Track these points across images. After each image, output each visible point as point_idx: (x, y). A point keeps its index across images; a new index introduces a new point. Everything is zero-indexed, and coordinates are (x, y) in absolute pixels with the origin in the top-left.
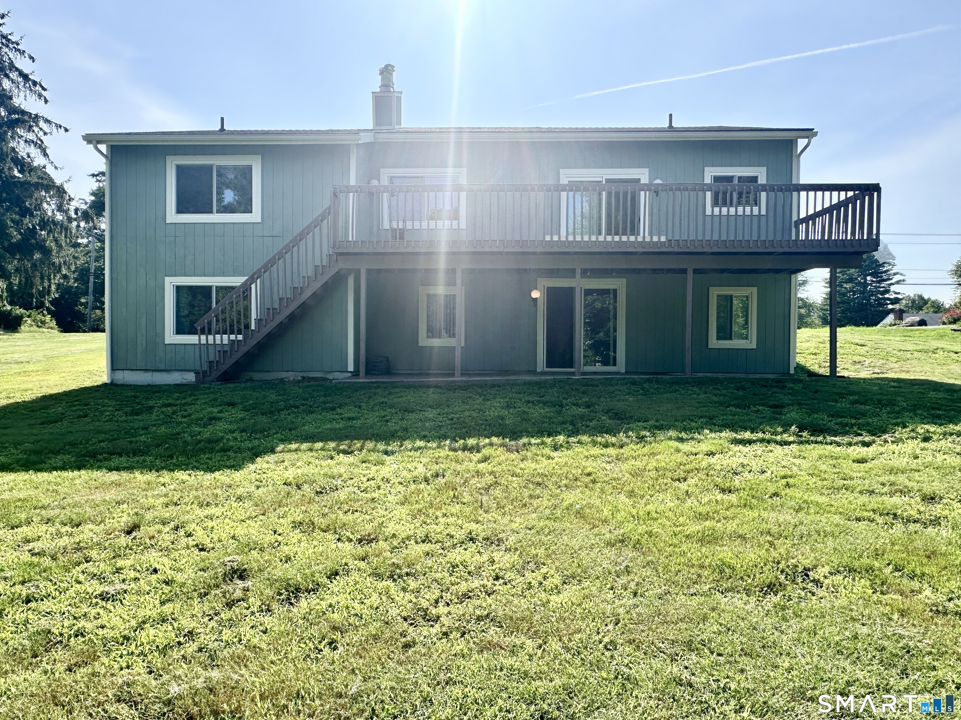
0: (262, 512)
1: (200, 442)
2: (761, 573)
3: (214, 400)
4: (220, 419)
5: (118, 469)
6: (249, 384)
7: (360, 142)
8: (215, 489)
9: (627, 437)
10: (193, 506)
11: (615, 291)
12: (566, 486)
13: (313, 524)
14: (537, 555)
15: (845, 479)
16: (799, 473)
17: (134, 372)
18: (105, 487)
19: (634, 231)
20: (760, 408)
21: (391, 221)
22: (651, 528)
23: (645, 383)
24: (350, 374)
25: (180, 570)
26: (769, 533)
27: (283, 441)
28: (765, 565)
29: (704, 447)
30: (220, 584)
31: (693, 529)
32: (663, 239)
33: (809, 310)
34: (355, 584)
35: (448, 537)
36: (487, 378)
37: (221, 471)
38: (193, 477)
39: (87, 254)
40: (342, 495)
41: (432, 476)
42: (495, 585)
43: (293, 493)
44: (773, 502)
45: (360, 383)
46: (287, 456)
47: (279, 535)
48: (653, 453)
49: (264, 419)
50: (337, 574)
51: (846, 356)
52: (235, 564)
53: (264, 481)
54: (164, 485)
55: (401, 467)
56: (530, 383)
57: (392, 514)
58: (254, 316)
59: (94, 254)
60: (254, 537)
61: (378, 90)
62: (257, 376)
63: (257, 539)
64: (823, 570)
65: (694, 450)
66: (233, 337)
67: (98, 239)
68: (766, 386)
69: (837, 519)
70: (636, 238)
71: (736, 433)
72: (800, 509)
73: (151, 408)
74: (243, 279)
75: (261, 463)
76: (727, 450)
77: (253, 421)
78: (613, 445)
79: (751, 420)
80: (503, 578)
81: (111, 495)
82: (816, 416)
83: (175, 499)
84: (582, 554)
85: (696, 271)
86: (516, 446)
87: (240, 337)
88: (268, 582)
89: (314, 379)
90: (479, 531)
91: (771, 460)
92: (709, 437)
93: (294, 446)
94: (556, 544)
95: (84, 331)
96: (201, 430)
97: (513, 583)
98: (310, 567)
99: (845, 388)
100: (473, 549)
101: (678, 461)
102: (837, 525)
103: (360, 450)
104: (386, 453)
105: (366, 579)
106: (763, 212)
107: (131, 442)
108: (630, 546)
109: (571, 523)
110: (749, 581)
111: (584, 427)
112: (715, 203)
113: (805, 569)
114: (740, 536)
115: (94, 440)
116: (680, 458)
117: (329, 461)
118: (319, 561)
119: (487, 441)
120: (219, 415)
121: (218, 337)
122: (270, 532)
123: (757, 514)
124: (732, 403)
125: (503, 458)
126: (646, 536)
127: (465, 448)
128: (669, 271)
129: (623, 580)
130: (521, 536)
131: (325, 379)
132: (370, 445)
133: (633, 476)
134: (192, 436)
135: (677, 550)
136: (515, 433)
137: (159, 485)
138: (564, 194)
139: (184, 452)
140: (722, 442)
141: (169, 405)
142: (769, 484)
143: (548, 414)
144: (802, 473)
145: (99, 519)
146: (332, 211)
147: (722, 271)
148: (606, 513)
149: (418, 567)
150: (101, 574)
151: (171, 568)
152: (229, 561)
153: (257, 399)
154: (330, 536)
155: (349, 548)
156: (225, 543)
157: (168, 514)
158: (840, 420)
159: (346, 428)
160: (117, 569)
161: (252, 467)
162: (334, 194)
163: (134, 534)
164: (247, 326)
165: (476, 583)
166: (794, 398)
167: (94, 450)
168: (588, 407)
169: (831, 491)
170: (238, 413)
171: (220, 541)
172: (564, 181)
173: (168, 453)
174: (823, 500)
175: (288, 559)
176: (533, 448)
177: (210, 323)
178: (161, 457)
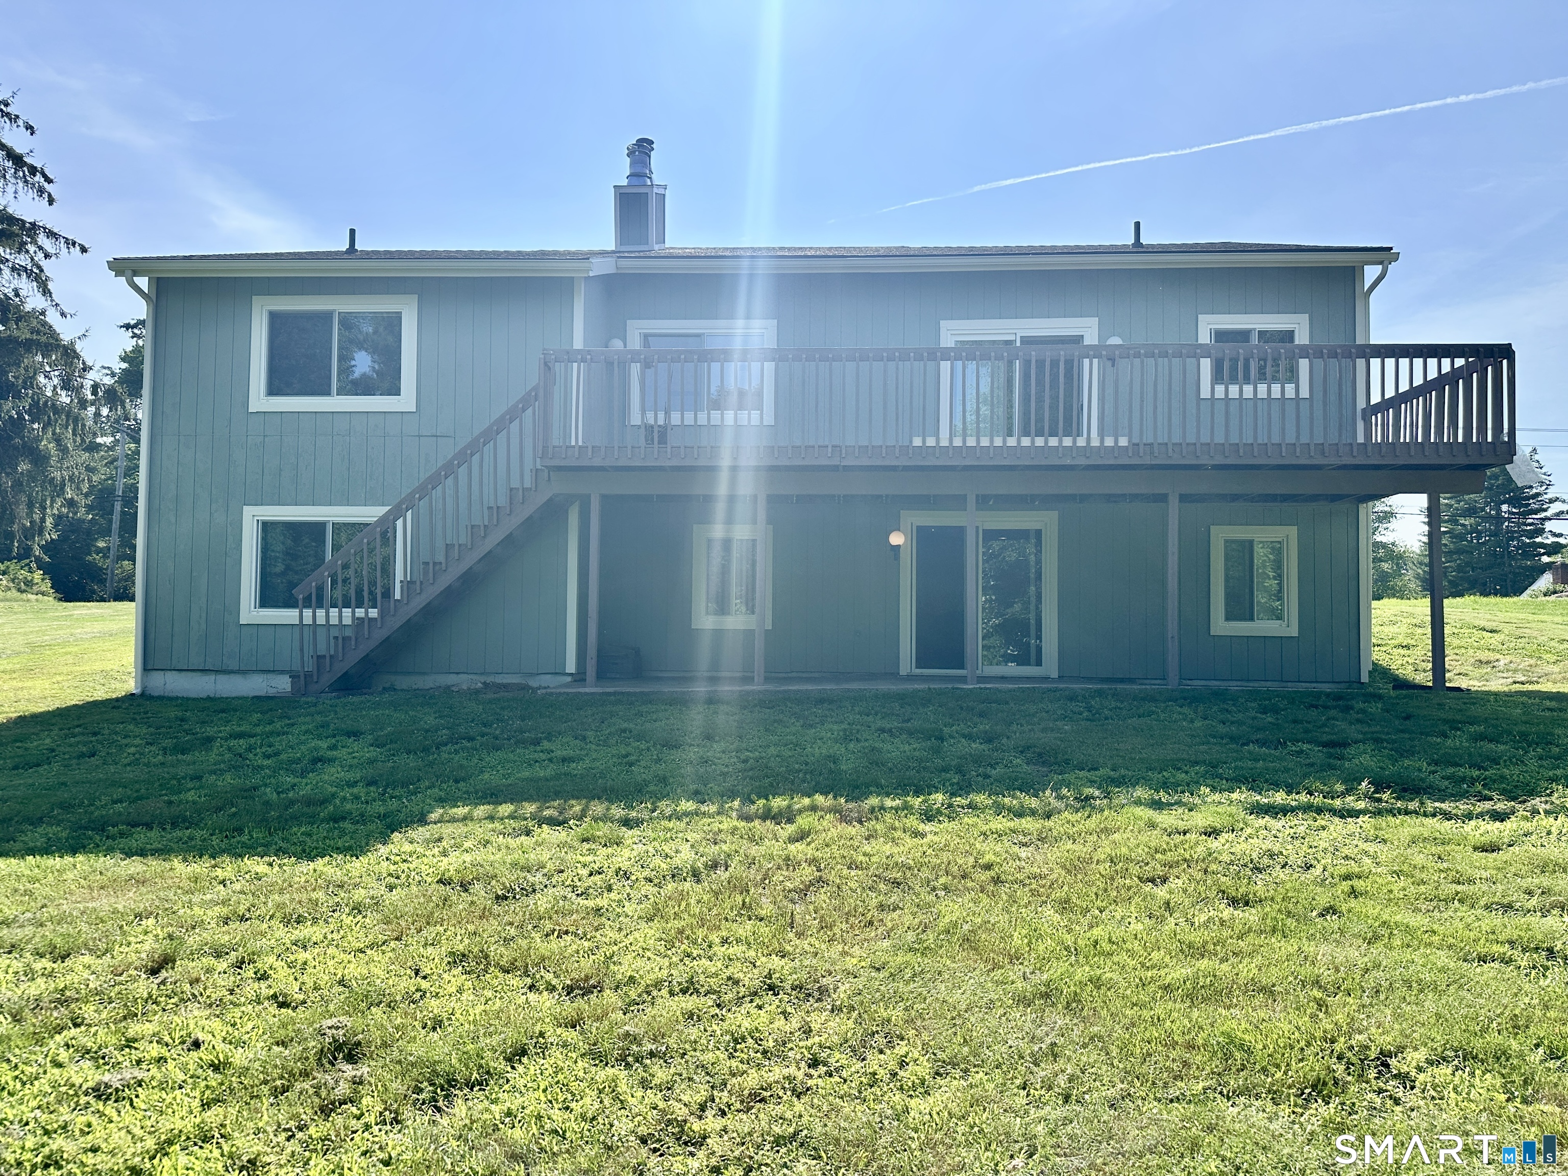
0: (395, 934)
1: (292, 802)
2: (1301, 1060)
3: (323, 727)
4: (331, 761)
5: (142, 853)
6: (386, 697)
7: (591, 274)
8: (314, 890)
9: (1060, 798)
10: (273, 922)
11: (1039, 533)
12: (945, 888)
13: (486, 957)
14: (889, 1021)
15: (1459, 883)
16: (1374, 870)
17: (183, 674)
18: (115, 885)
19: (1072, 426)
20: (1305, 747)
21: (643, 411)
22: (1098, 972)
23: (1093, 698)
24: (569, 679)
25: (240, 1043)
26: (1317, 983)
27: (442, 801)
28: (1309, 1044)
29: (1201, 819)
30: (312, 1069)
31: (1176, 975)
32: (1123, 442)
33: (1397, 564)
34: (556, 1073)
35: (730, 983)
36: (810, 687)
37: (327, 858)
38: (276, 868)
39: (111, 462)
40: (542, 902)
41: (706, 866)
42: (811, 1076)
43: (454, 898)
44: (1325, 924)
45: (586, 694)
46: (447, 830)
47: (425, 978)
48: (1106, 828)
49: (412, 762)
50: (524, 1052)
51: (1463, 651)
52: (341, 1032)
53: (403, 876)
54: (223, 882)
55: (651, 849)
56: (887, 697)
57: (631, 938)
58: (399, 576)
59: (122, 464)
60: (378, 982)
61: (625, 182)
62: (404, 682)
63: (384, 986)
64: (1416, 1055)
65: (1182, 825)
66: (360, 612)
67: (132, 437)
68: (1316, 707)
69: (1443, 958)
70: (1074, 442)
71: (1260, 794)
72: (1376, 938)
73: (210, 740)
74: (381, 511)
75: (399, 842)
76: (1241, 825)
77: (390, 764)
78: (1033, 813)
79: (1286, 770)
80: (825, 1064)
81: (129, 900)
82: (1407, 762)
83: (241, 910)
84: (973, 1019)
85: (1183, 498)
86: (859, 812)
87: (373, 613)
88: (398, 1067)
89: (506, 687)
90: (785, 972)
91: (1323, 845)
92: (1209, 800)
93: (461, 811)
94: (925, 999)
95: (103, 600)
96: (297, 780)
97: (844, 1074)
98: (475, 1039)
99: (1461, 710)
100: (774, 1007)
101: (1153, 844)
102: (1443, 970)
103: (580, 818)
104: (627, 823)
105: (576, 1062)
106: (1305, 393)
107: (170, 803)
108: (1060, 1006)
109: (953, 958)
110: (1279, 1075)
111: (980, 779)
112: (1218, 377)
113: (1381, 1053)
114: (1262, 989)
115: (105, 799)
116: (1155, 838)
117: (523, 838)
118: (492, 1029)
119: (806, 801)
120: (330, 754)
121: (334, 612)
122: (409, 971)
123: (1296, 947)
124: (1254, 737)
125: (833, 833)
126: (1090, 987)
127: (767, 815)
128: (1135, 497)
129: (1045, 1071)
130: (860, 983)
131: (524, 688)
132: (598, 808)
133: (1069, 872)
134: (278, 793)
135: (1146, 1014)
136: (857, 787)
137: (215, 883)
138: (945, 366)
139: (263, 822)
140: (1233, 810)
141: (241, 735)
142: (1319, 890)
143: (917, 753)
144: (1379, 870)
145: (102, 946)
146: (541, 394)
147: (1235, 498)
148: (1017, 941)
149: (672, 1042)
150: (100, 1048)
151: (224, 1039)
152: (329, 1028)
153: (400, 723)
154: (514, 981)
155: (548, 1004)
156: (325, 992)
157: (227, 938)
158: (1451, 770)
159: (557, 777)
160: (127, 1040)
161: (383, 850)
162: (546, 364)
163: (164, 974)
164: (387, 593)
165: (777, 1073)
166: (1366, 729)
167: (102, 816)
168: (989, 741)
169: (1434, 903)
170: (362, 750)
171: (316, 988)
172: (947, 341)
173: (235, 823)
174: (1417, 921)
175: (437, 1024)
176: (889, 818)
177: (320, 589)
178: (221, 832)
